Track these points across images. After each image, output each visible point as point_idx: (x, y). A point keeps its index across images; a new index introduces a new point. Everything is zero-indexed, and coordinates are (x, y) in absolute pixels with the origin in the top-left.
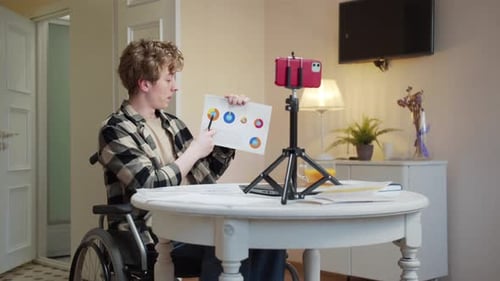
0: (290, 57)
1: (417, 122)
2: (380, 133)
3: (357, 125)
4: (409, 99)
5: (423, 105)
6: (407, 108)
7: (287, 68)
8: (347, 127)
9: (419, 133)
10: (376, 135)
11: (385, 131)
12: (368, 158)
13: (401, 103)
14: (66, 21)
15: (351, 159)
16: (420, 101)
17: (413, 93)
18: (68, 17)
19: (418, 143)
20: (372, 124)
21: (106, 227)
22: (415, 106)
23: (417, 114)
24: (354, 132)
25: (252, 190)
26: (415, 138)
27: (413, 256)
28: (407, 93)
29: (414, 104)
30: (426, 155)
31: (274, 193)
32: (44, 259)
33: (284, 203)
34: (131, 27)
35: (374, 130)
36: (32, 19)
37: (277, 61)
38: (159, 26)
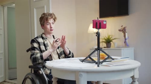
0: (97, 19)
1: (125, 36)
2: (113, 39)
3: (106, 37)
4: (122, 29)
5: (126, 31)
6: (121, 32)
7: (96, 23)
8: (103, 38)
9: (125, 39)
10: (112, 40)
11: (115, 39)
12: (110, 47)
13: (120, 30)
14: (14, 6)
15: (104, 47)
16: (126, 30)
17: (123, 27)
18: (14, 5)
19: (125, 42)
20: (110, 37)
21: (33, 72)
22: (124, 31)
23: (124, 33)
24: (105, 39)
25: (85, 61)
26: (124, 41)
27: (136, 81)
28: (121, 27)
29: (123, 30)
30: (128, 46)
31: (92, 62)
32: (8, 80)
33: (98, 66)
34: (35, 8)
35: (111, 39)
36: (2, 6)
37: (93, 20)
38: (44, 8)
